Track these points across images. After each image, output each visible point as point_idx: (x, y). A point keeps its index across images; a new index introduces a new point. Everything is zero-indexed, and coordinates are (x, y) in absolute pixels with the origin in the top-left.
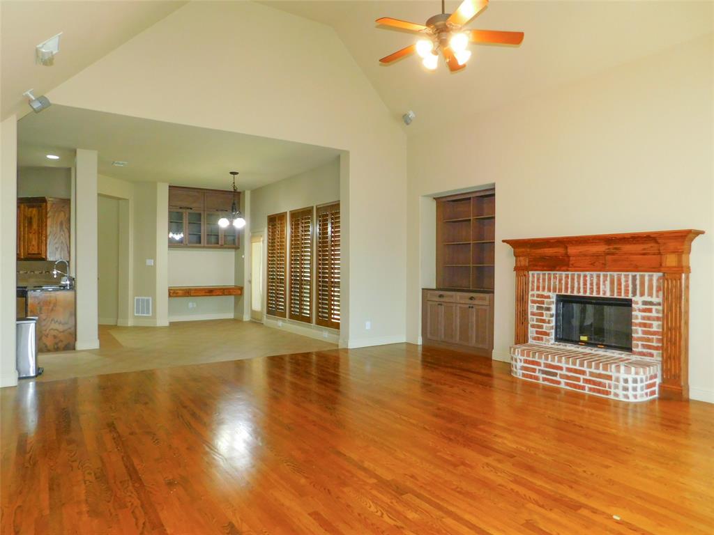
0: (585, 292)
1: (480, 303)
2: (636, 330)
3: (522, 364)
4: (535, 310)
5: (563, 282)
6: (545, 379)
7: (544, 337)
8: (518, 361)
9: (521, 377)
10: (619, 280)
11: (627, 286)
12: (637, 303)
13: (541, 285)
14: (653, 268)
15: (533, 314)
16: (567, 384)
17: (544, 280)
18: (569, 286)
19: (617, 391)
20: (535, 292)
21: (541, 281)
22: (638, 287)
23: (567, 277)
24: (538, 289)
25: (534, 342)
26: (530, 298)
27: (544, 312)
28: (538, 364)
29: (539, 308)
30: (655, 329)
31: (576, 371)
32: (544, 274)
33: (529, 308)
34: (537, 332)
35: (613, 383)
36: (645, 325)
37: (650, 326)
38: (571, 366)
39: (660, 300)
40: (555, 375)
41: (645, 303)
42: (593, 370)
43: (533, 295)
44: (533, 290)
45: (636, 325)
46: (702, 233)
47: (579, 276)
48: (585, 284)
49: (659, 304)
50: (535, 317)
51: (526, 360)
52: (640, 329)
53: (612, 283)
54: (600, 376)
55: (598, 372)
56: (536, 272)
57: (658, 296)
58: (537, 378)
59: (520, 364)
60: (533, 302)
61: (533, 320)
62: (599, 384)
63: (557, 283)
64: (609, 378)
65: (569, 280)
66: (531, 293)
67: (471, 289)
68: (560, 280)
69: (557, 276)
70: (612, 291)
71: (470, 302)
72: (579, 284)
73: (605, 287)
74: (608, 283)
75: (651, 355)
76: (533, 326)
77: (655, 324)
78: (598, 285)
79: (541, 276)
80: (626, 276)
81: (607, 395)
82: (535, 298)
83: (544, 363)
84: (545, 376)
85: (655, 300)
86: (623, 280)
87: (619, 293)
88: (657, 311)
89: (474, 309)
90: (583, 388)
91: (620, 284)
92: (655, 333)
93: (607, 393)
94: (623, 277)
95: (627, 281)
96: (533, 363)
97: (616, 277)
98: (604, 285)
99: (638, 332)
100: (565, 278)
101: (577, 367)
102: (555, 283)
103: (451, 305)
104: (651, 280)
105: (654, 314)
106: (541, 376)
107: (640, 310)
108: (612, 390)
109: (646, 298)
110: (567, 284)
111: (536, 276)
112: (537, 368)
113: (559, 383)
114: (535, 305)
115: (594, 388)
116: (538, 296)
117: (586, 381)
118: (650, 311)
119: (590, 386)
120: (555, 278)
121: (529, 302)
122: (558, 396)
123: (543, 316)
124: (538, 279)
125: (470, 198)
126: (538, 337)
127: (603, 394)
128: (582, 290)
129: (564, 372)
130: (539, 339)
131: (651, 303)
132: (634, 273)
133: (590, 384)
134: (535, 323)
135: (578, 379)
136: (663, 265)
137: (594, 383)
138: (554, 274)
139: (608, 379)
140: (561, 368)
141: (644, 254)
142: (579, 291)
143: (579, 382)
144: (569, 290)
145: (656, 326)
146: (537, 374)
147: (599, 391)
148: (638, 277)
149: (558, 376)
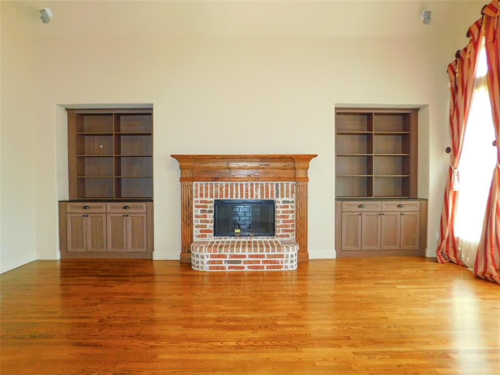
0: (242, 196)
1: (137, 211)
2: (279, 220)
3: (209, 259)
4: (199, 213)
5: (224, 190)
6: (230, 268)
7: (208, 234)
8: (205, 257)
9: (208, 270)
10: (267, 187)
11: (272, 191)
12: (279, 202)
13: (204, 193)
14: (290, 178)
15: (197, 217)
16: (249, 267)
17: (207, 189)
18: (229, 192)
19: (287, 264)
20: (199, 199)
21: (204, 189)
22: (280, 191)
23: (227, 185)
24: (201, 196)
25: (199, 239)
26: (194, 204)
27: (208, 214)
28: (224, 256)
29: (202, 211)
30: (290, 218)
31: (257, 256)
32: (207, 184)
33: (194, 212)
34: (201, 231)
35: (284, 259)
36: (284, 217)
37: (288, 217)
38: (253, 253)
39: (294, 199)
40: (239, 262)
41: (284, 202)
42: (270, 253)
43: (197, 202)
44: (196, 197)
45: (279, 217)
46: (316, 156)
47: (237, 185)
48: (242, 191)
49: (293, 202)
50: (199, 219)
51: (213, 255)
52: (281, 220)
53: (262, 189)
54: (275, 256)
55: (273, 253)
56: (199, 183)
57: (292, 197)
58: (223, 268)
59: (206, 260)
60: (197, 207)
61: (198, 222)
62: (274, 262)
63: (219, 191)
64: (282, 256)
65: (229, 189)
66: (194, 199)
67: (114, 199)
68: (221, 189)
69: (219, 185)
70: (262, 195)
71: (124, 211)
72: (237, 191)
73: (257, 192)
74: (259, 189)
75: (288, 236)
76: (197, 227)
77: (290, 215)
78: (252, 191)
79: (204, 185)
80: (272, 184)
81: (280, 268)
82: (199, 204)
83: (230, 255)
84: (230, 265)
85: (290, 199)
86: (270, 186)
87: (267, 196)
88: (292, 207)
89: (129, 218)
90: (262, 267)
91: (267, 190)
92: (290, 221)
93: (280, 267)
94: (269, 185)
95: (272, 188)
96: (219, 256)
97: (265, 185)
98: (256, 191)
99: (279, 222)
100: (226, 186)
101: (258, 253)
102: (216, 191)
103: (101, 215)
104: (287, 187)
105: (290, 209)
106: (227, 265)
107: (281, 207)
108: (284, 265)
109: (285, 199)
110: (227, 191)
111: (199, 185)
112: (223, 260)
113: (243, 268)
114: (199, 209)
115: (271, 266)
116: (201, 202)
117: (265, 262)
118: (287, 207)
119: (267, 265)
120: (217, 187)
121: (194, 207)
122: (242, 278)
123: (206, 217)
124: (201, 188)
125: (112, 114)
126: (202, 235)
127: (277, 268)
128: (239, 195)
129: (247, 259)
130: (203, 236)
131: (288, 202)
132: (277, 182)
133: (267, 263)
134: (199, 224)
135: (258, 262)
136: (297, 177)
137: (271, 262)
138: (216, 184)
139: (281, 258)
140: (244, 256)
141: (284, 169)
142: (237, 196)
143: (259, 263)
144: (229, 196)
145: (291, 216)
146: (223, 265)
147: (274, 267)
148: (280, 185)
149: (242, 263)
